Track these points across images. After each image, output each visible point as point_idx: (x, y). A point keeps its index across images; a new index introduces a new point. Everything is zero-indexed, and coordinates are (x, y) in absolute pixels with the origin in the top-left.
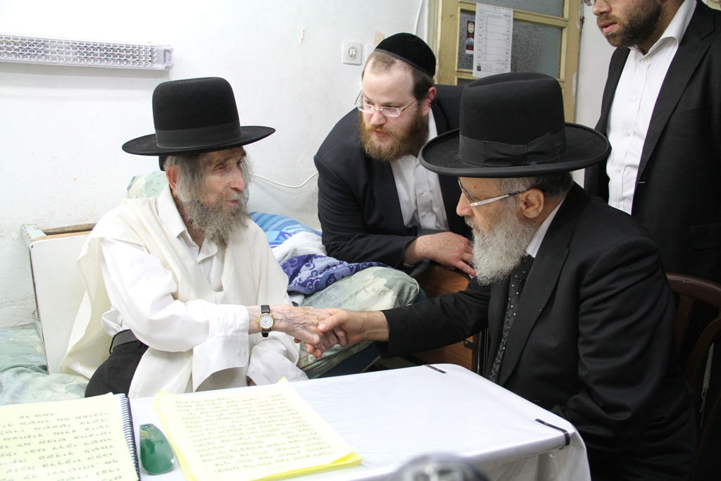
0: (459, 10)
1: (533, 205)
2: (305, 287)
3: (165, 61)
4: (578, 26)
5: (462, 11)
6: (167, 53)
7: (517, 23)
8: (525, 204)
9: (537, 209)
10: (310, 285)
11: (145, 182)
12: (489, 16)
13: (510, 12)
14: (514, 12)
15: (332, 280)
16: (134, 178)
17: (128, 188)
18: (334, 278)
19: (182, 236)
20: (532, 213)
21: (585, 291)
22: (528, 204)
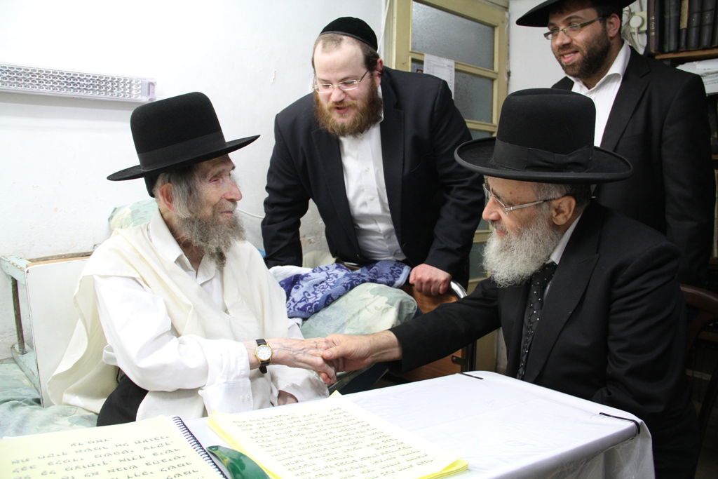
0: (410, 59)
1: (563, 212)
2: (305, 311)
3: (149, 94)
4: (506, 79)
5: (414, 60)
6: (151, 86)
7: (459, 74)
8: (556, 210)
9: (566, 217)
10: (309, 309)
11: (130, 211)
12: (435, 65)
13: (452, 63)
14: (456, 63)
15: (330, 301)
16: (116, 209)
17: (109, 219)
18: (332, 299)
19: (179, 261)
20: (561, 220)
21: (617, 292)
22: (559, 211)
